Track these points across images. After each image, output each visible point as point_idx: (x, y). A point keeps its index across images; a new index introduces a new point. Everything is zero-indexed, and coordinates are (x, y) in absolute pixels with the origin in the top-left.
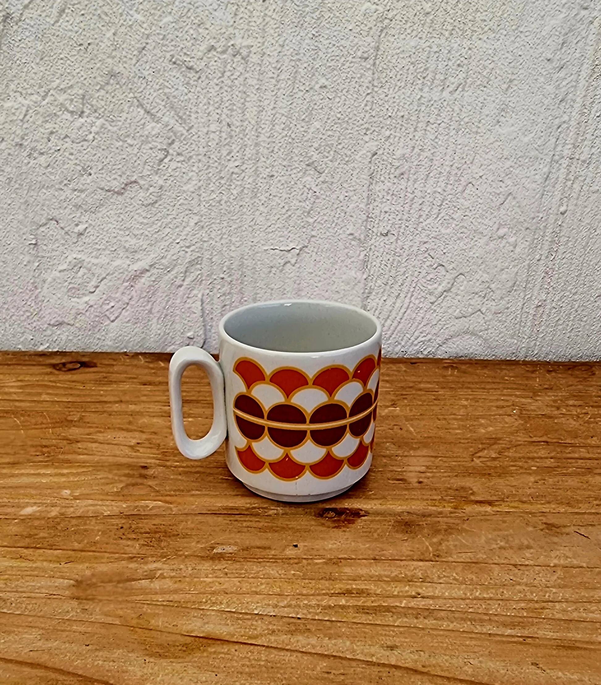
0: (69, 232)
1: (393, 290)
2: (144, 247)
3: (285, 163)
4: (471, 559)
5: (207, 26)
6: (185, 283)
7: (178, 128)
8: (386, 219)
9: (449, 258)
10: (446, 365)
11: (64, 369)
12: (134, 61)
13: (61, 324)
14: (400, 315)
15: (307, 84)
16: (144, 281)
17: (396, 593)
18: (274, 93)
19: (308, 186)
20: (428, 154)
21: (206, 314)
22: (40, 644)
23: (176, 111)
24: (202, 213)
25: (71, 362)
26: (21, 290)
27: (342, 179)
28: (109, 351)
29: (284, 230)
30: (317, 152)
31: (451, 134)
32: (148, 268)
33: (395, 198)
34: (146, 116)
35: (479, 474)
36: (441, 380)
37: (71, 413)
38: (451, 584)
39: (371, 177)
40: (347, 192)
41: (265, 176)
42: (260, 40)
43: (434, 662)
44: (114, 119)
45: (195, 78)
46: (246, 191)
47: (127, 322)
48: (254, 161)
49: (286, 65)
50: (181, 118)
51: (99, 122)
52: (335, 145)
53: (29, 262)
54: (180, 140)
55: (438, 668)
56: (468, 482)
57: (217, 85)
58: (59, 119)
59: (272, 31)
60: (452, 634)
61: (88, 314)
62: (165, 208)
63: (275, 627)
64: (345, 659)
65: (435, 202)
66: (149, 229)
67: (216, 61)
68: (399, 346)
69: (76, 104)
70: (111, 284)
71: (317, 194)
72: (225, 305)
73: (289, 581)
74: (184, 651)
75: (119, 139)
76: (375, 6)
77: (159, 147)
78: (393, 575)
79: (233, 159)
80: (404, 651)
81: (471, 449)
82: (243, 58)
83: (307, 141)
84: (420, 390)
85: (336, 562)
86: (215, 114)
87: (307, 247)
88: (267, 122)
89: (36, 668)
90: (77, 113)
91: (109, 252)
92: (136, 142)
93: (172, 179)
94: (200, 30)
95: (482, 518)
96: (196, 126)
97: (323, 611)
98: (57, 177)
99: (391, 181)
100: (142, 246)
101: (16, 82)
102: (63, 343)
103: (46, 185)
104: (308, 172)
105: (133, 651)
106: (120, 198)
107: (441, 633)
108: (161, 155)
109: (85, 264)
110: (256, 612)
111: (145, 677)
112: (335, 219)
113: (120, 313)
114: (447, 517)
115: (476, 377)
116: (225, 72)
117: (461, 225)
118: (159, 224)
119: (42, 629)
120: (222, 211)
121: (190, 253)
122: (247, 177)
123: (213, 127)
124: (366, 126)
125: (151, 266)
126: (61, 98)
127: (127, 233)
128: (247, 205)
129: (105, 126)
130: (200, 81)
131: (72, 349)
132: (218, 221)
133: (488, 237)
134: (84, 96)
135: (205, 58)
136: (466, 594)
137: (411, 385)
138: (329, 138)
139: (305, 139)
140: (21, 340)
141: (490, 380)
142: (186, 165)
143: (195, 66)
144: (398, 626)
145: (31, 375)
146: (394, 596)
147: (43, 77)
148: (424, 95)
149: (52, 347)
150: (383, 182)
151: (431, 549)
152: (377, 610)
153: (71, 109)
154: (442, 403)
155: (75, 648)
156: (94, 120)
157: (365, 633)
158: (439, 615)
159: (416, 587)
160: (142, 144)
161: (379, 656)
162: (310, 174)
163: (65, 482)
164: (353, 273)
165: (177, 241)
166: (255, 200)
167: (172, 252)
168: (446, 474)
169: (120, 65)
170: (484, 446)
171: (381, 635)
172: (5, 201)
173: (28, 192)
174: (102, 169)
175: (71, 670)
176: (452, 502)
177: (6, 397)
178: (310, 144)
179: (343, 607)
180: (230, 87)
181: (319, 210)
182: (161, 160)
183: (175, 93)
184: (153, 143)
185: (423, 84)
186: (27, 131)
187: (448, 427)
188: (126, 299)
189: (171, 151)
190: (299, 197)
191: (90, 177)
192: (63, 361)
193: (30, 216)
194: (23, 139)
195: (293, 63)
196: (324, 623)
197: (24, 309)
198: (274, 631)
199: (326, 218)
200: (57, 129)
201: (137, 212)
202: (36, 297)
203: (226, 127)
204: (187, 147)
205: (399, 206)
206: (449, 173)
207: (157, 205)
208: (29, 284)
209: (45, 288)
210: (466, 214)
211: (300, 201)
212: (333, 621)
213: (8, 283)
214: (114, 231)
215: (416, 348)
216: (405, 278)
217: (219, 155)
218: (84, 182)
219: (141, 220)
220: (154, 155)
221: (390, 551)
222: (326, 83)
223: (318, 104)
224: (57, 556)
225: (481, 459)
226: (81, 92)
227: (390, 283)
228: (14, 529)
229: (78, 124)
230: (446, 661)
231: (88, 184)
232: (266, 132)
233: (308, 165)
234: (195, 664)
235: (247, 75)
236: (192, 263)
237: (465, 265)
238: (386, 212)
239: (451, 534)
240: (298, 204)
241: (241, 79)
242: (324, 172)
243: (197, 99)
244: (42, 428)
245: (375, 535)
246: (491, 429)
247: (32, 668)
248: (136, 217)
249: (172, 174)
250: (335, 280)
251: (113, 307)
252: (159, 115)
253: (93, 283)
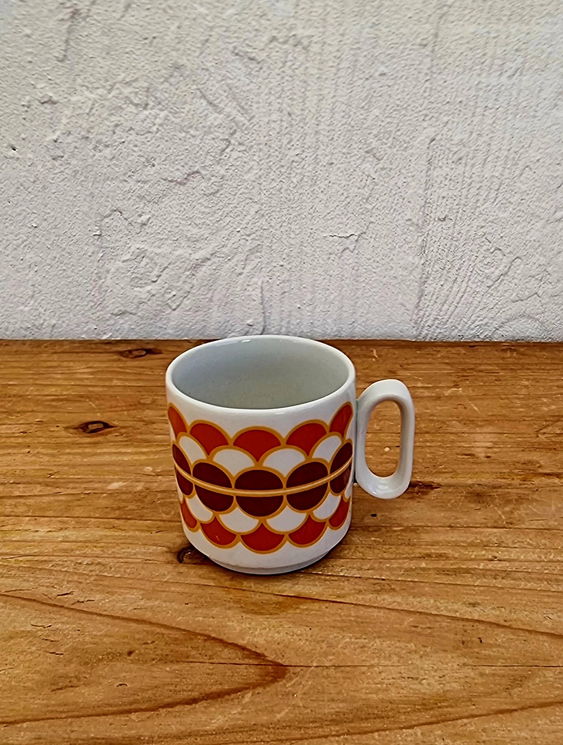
0: (133, 223)
1: (450, 275)
2: (206, 236)
3: (344, 151)
4: (543, 526)
5: (269, 17)
6: (245, 271)
7: (240, 118)
8: (443, 204)
9: (506, 242)
10: (504, 348)
11: (130, 356)
12: (197, 54)
13: (123, 313)
14: (457, 298)
15: (367, 72)
16: (205, 270)
17: (473, 557)
18: (334, 82)
19: (367, 173)
20: (486, 138)
21: (265, 302)
22: (142, 603)
23: (238, 102)
24: (263, 201)
25: (137, 350)
26: (85, 281)
27: (400, 165)
28: (171, 338)
29: (343, 216)
30: (376, 139)
31: (509, 119)
32: (209, 257)
33: (453, 183)
34: (208, 107)
35: (546, 449)
36: (501, 361)
37: (144, 397)
38: (526, 548)
39: (430, 162)
40: (405, 178)
41: (324, 164)
42: (321, 30)
43: (515, 617)
44: (177, 110)
45: (257, 69)
46: (305, 179)
47: (188, 311)
48: (313, 150)
49: (346, 53)
50: (243, 108)
51: (162, 114)
52: (394, 132)
53: (93, 253)
54: (241, 130)
55: (519, 623)
56: (535, 456)
57: (279, 75)
58: (124, 112)
59: (333, 21)
60: (531, 592)
61: (150, 303)
62: (226, 197)
63: (361, 587)
64: (431, 614)
65: (492, 187)
66: (210, 219)
67: (277, 52)
68: (456, 331)
69: (141, 97)
70: (173, 273)
71: (376, 180)
72: (285, 292)
73: (371, 547)
74: (278, 608)
75: (182, 130)
77: (221, 137)
78: (469, 541)
79: (293, 148)
80: (486, 608)
81: (535, 426)
82: (304, 48)
83: (365, 128)
84: (481, 371)
85: (414, 529)
86: (276, 104)
87: (365, 233)
88: (327, 110)
89: (142, 624)
90: (141, 105)
91: (171, 242)
92: (198, 133)
93: (233, 168)
94: (263, 22)
95: (552, 489)
96: (257, 116)
97: (405, 573)
98: (122, 169)
99: (449, 166)
100: (203, 235)
101: (82, 77)
102: (125, 332)
103: (111, 177)
104: (366, 159)
105: (230, 608)
106: (182, 187)
107: (520, 591)
108: (223, 145)
109: (148, 254)
110: (342, 574)
111: (244, 631)
112: (393, 205)
113: (182, 302)
114: (517, 488)
115: (535, 359)
116: (286, 62)
117: (518, 209)
118: (220, 213)
119: (142, 589)
120: (282, 199)
121: (250, 241)
122: (307, 165)
123: (274, 117)
124: (425, 112)
125: (212, 255)
126: (127, 91)
127: (189, 222)
128: (306, 193)
129: (169, 118)
130: (261, 71)
131: (135, 338)
132: (278, 209)
133: (545, 220)
134: (148, 88)
135: (267, 49)
136: (540, 557)
137: (472, 366)
138: (388, 125)
139: (365, 126)
140: (85, 329)
141: (549, 361)
142: (247, 154)
143: (257, 57)
144: (478, 586)
145: (99, 361)
146: (471, 560)
147: (109, 71)
148: (483, 80)
149: (114, 336)
150: (441, 167)
151: (503, 517)
152: (457, 572)
153: (136, 102)
154: (504, 383)
155: (176, 607)
156: (158, 112)
157: (447, 592)
158: (516, 576)
159: (492, 551)
160: (204, 135)
161: (462, 612)
162: (368, 161)
163: (145, 459)
164: (410, 258)
165: (238, 230)
166: (314, 188)
167: (232, 241)
168: (513, 449)
169: (184, 57)
170: (548, 423)
171: (463, 593)
172: (71, 193)
173: (93, 184)
174: (165, 160)
175: (174, 625)
176: (521, 475)
177: (78, 383)
178: (369, 131)
179: (423, 569)
180: (291, 76)
181: (377, 196)
182: (223, 150)
183: (237, 84)
184: (216, 134)
185: (482, 69)
186: (93, 124)
187: (510, 405)
188: (187, 287)
189: (233, 141)
190: (357, 184)
191: (153, 168)
192: (129, 348)
193: (95, 207)
194: (89, 132)
195: (352, 52)
196: (407, 583)
197: (88, 299)
198: (360, 591)
199: (384, 204)
200: (122, 122)
201: (200, 201)
202: (100, 287)
203: (286, 116)
204: (248, 136)
205: (457, 190)
206: (507, 157)
207: (218, 195)
208: (93, 275)
209: (108, 278)
210: (523, 197)
211: (359, 188)
212: (416, 582)
213: (73, 274)
214: (176, 220)
215: (472, 332)
216: (462, 262)
217: (280, 143)
218: (148, 173)
219: (203, 209)
220: (216, 145)
221: (464, 519)
222: (386, 71)
223: (377, 91)
224: (147, 526)
225: (546, 435)
226: (146, 85)
227: (447, 267)
228: (104, 502)
229: (142, 116)
230: (527, 616)
231: (152, 175)
232: (327, 120)
233: (367, 152)
234: (289, 620)
235: (308, 65)
236: (252, 251)
237: (522, 248)
238: (444, 198)
239: (522, 503)
240: (356, 190)
241: (302, 69)
242: (382, 158)
243: (258, 89)
244: (117, 411)
245: (449, 505)
246: (553, 407)
247: (138, 624)
248: (198, 206)
249: (233, 163)
250: (393, 265)
251: (174, 296)
252: (222, 105)
253: (156, 272)
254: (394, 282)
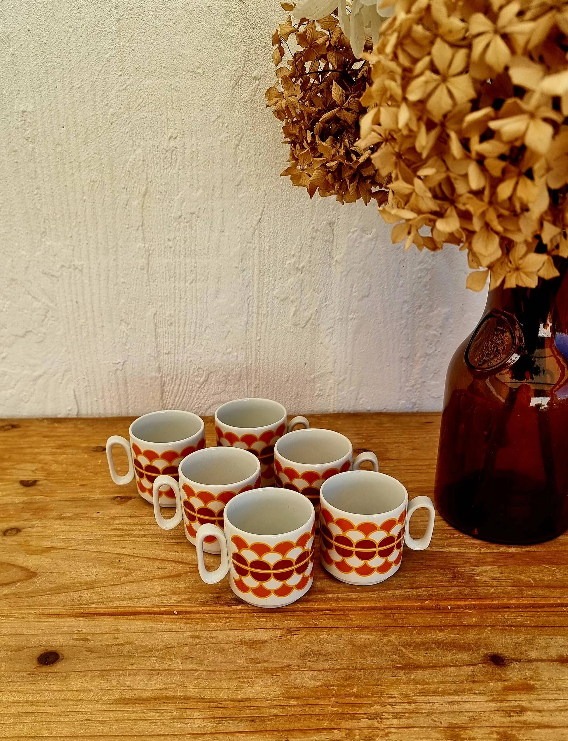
1: (176, 382)
2: (39, 363)
3: (109, 320)
5: (59, 256)
6: (64, 382)
7: (51, 304)
8: (166, 346)
12: (23, 273)
16: (41, 381)
18: (98, 287)
21: (77, 397)
23: (48, 296)
28: (26, 418)
29: (113, 353)
30: (125, 314)
32: (42, 374)
33: (170, 335)
34: (33, 299)
39: (155, 325)
40: (144, 333)
42: (87, 262)
45: (56, 281)
46: (90, 334)
47: (34, 403)
51: (9, 303)
52: (134, 311)
54: (52, 310)
57: (68, 283)
59: (93, 258)
62: (48, 343)
63: (79, 543)
64: (104, 552)
65: (191, 337)
67: (66, 272)
71: (128, 334)
72: (87, 392)
73: (91, 526)
74: (41, 552)
75: (19, 310)
76: (143, 245)
77: (41, 314)
78: (136, 522)
79: (81, 319)
80: (128, 549)
82: (80, 270)
85: (113, 518)
86: (69, 297)
87: (127, 361)
92: (29, 312)
93: (50, 329)
94: (56, 258)
96: (59, 303)
97: (101, 537)
104: (122, 324)
106: (23, 339)
108: (43, 317)
110: (73, 538)
111: (24, 561)
112: (140, 347)
113: (30, 398)
116: (71, 277)
121: (64, 366)
123: (69, 304)
125: (44, 373)
127: (29, 357)
128: (92, 341)
129: (12, 305)
130: (59, 282)
135: (60, 271)
139: (118, 308)
142: (57, 322)
143: (56, 275)
144: (130, 541)
146: (133, 530)
150: (162, 327)
152: (123, 535)
157: (115, 543)
160: (32, 313)
161: (117, 551)
171: (122, 544)
174: (12, 325)
178: (121, 310)
179: (110, 535)
182: (43, 320)
183: (46, 288)
184: (38, 312)
185: (175, 280)
188: (32, 390)
189: (48, 316)
190: (119, 337)
195: (106, 272)
196: (100, 540)
201: (33, 346)
203: (75, 303)
204: (56, 313)
205: (173, 339)
212: (104, 540)
216: (182, 375)
219: (36, 350)
222: (125, 281)
230: (143, 552)
231: (6, 333)
233: (121, 320)
236: (66, 371)
238: (166, 343)
242: (130, 324)
243: (58, 290)
249: (50, 326)
251: (26, 395)
252: (39, 298)
253: (13, 383)
254: (146, 386)
